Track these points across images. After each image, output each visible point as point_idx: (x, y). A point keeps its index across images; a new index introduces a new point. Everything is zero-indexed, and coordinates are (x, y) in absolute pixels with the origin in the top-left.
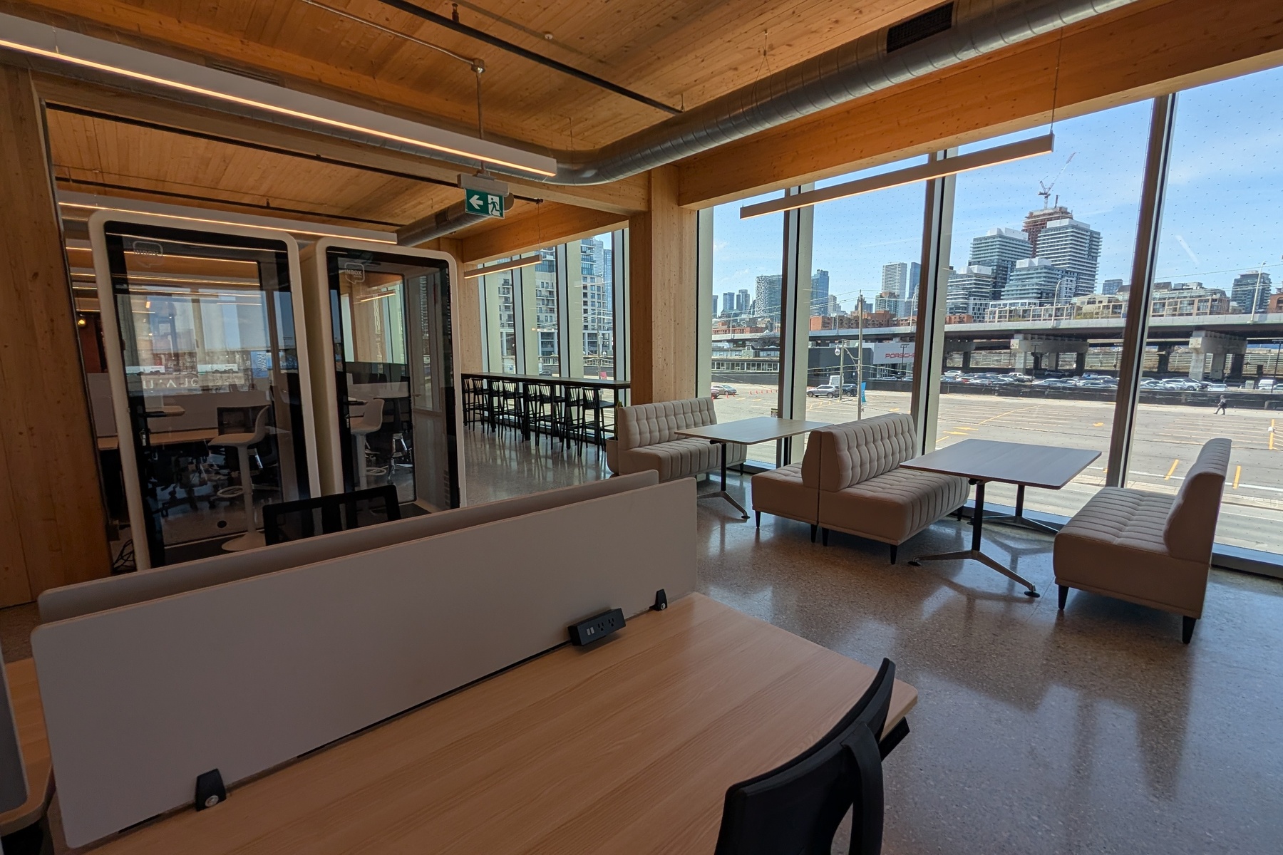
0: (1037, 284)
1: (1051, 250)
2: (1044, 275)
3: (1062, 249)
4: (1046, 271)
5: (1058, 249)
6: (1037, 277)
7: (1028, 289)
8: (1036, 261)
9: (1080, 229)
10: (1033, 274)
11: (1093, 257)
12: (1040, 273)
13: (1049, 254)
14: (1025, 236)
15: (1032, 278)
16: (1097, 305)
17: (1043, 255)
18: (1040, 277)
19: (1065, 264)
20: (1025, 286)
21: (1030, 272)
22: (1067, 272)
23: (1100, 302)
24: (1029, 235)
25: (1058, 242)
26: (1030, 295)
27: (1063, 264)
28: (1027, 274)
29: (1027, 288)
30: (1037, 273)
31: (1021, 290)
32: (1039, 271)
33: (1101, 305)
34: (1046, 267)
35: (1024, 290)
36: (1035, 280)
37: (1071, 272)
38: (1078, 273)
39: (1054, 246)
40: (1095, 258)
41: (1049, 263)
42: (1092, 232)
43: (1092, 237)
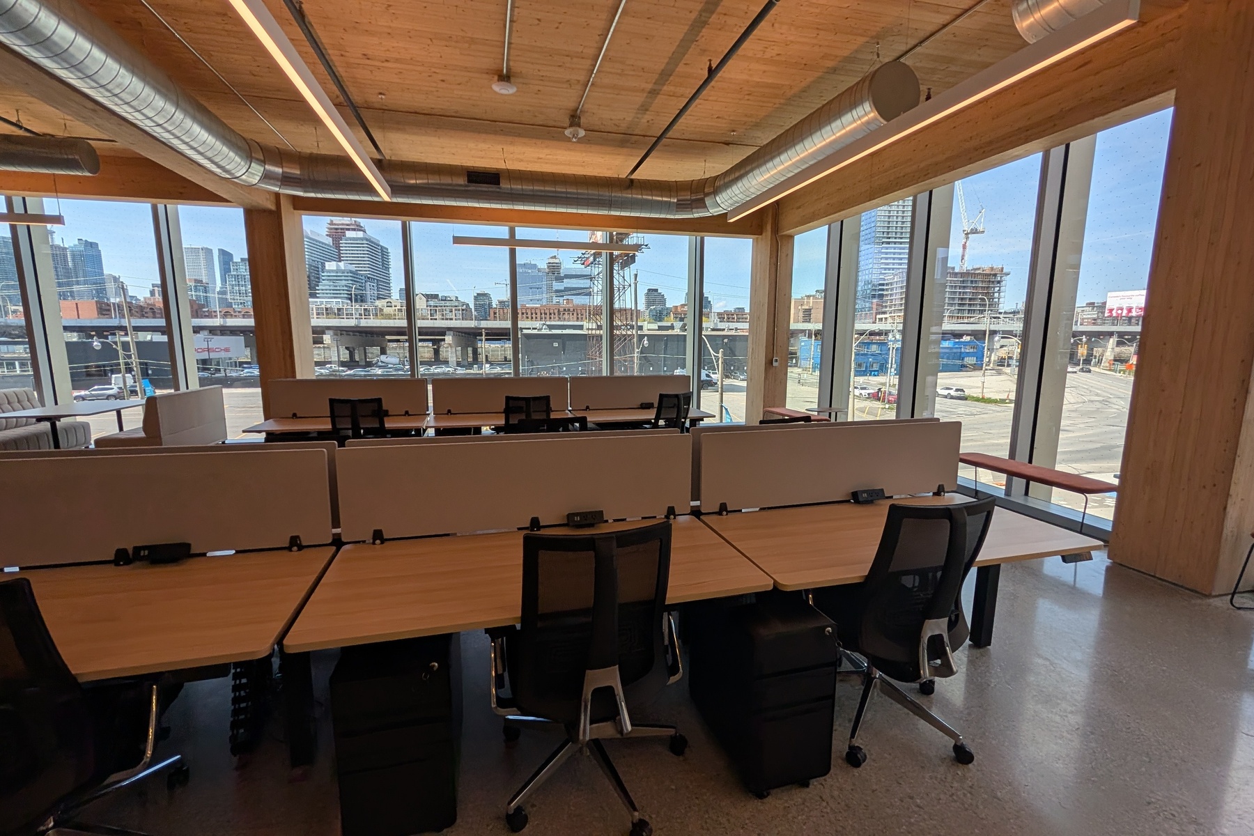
0: (346, 286)
1: (353, 257)
2: (351, 278)
3: (361, 257)
4: (351, 275)
5: (358, 257)
6: (345, 280)
7: (339, 290)
8: (342, 265)
9: (372, 242)
10: (341, 276)
11: (386, 267)
12: (347, 276)
13: (352, 260)
14: (329, 241)
15: (341, 280)
17: (347, 260)
18: (348, 280)
19: (366, 271)
20: (336, 286)
21: (339, 274)
22: (369, 278)
23: (395, 306)
24: (333, 241)
25: (357, 250)
26: (342, 295)
27: (364, 270)
28: (336, 276)
29: (338, 288)
30: (345, 276)
31: (333, 290)
32: (346, 274)
33: (396, 308)
34: (351, 272)
35: (336, 290)
36: (344, 282)
37: (372, 278)
38: (377, 280)
39: (355, 254)
40: (387, 269)
41: (353, 268)
42: (382, 247)
43: (382, 251)
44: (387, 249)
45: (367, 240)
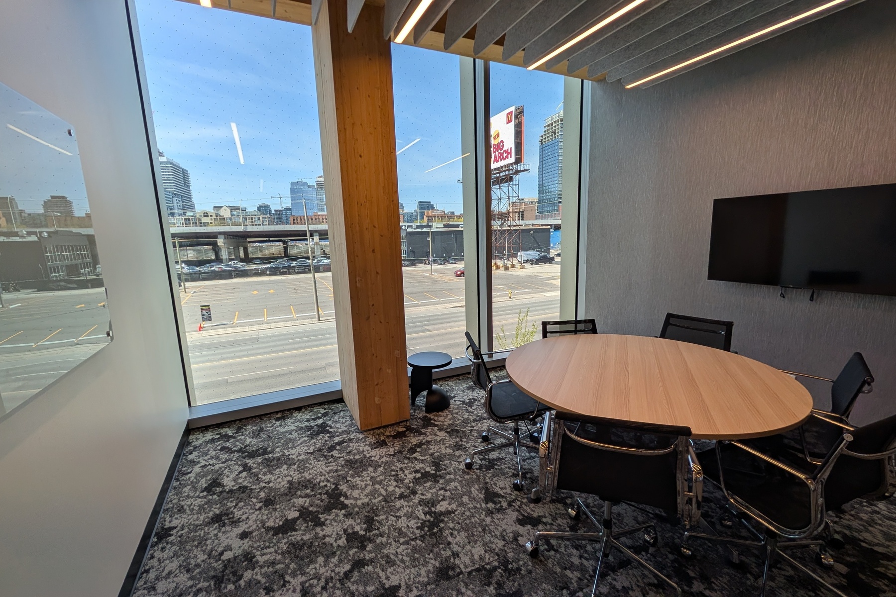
9: (175, 166)
16: (210, 218)
19: (172, 188)
22: (175, 194)
23: (211, 216)
27: (171, 188)
33: (212, 218)
37: (177, 194)
40: (188, 186)
42: (183, 169)
43: (183, 172)
44: (187, 171)
45: (171, 163)
